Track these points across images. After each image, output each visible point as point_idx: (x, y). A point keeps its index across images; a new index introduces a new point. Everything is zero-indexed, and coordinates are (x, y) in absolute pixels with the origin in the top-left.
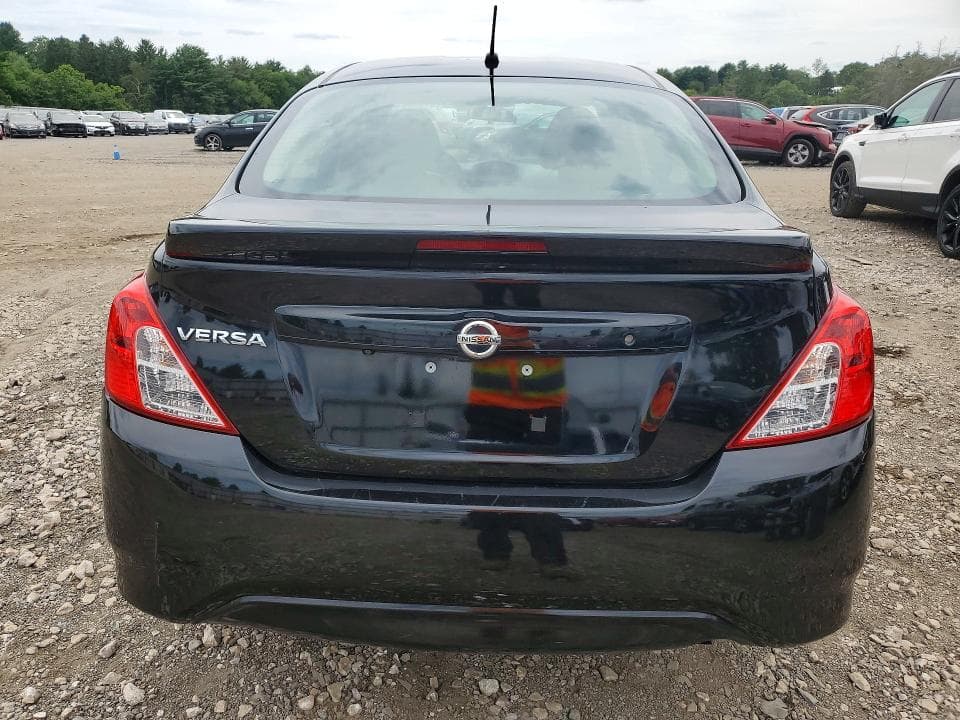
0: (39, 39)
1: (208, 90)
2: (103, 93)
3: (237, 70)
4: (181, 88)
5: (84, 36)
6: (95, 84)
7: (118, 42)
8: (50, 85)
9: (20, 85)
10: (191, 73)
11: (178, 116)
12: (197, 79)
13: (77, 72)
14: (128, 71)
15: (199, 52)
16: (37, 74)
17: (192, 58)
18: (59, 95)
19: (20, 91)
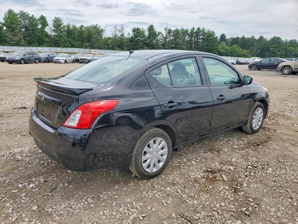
0: (232, 38)
1: (279, 51)
2: (244, 52)
3: (291, 44)
4: (269, 50)
5: (243, 36)
6: (242, 50)
7: (253, 37)
8: (230, 50)
9: (222, 51)
10: (274, 45)
11: (258, 59)
12: (276, 47)
13: (238, 46)
14: (253, 45)
15: (279, 38)
16: (227, 47)
17: (276, 41)
18: (231, 53)
19: (221, 52)
